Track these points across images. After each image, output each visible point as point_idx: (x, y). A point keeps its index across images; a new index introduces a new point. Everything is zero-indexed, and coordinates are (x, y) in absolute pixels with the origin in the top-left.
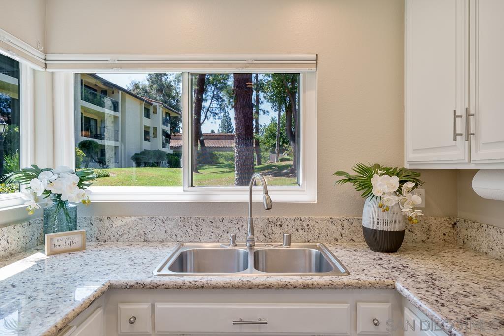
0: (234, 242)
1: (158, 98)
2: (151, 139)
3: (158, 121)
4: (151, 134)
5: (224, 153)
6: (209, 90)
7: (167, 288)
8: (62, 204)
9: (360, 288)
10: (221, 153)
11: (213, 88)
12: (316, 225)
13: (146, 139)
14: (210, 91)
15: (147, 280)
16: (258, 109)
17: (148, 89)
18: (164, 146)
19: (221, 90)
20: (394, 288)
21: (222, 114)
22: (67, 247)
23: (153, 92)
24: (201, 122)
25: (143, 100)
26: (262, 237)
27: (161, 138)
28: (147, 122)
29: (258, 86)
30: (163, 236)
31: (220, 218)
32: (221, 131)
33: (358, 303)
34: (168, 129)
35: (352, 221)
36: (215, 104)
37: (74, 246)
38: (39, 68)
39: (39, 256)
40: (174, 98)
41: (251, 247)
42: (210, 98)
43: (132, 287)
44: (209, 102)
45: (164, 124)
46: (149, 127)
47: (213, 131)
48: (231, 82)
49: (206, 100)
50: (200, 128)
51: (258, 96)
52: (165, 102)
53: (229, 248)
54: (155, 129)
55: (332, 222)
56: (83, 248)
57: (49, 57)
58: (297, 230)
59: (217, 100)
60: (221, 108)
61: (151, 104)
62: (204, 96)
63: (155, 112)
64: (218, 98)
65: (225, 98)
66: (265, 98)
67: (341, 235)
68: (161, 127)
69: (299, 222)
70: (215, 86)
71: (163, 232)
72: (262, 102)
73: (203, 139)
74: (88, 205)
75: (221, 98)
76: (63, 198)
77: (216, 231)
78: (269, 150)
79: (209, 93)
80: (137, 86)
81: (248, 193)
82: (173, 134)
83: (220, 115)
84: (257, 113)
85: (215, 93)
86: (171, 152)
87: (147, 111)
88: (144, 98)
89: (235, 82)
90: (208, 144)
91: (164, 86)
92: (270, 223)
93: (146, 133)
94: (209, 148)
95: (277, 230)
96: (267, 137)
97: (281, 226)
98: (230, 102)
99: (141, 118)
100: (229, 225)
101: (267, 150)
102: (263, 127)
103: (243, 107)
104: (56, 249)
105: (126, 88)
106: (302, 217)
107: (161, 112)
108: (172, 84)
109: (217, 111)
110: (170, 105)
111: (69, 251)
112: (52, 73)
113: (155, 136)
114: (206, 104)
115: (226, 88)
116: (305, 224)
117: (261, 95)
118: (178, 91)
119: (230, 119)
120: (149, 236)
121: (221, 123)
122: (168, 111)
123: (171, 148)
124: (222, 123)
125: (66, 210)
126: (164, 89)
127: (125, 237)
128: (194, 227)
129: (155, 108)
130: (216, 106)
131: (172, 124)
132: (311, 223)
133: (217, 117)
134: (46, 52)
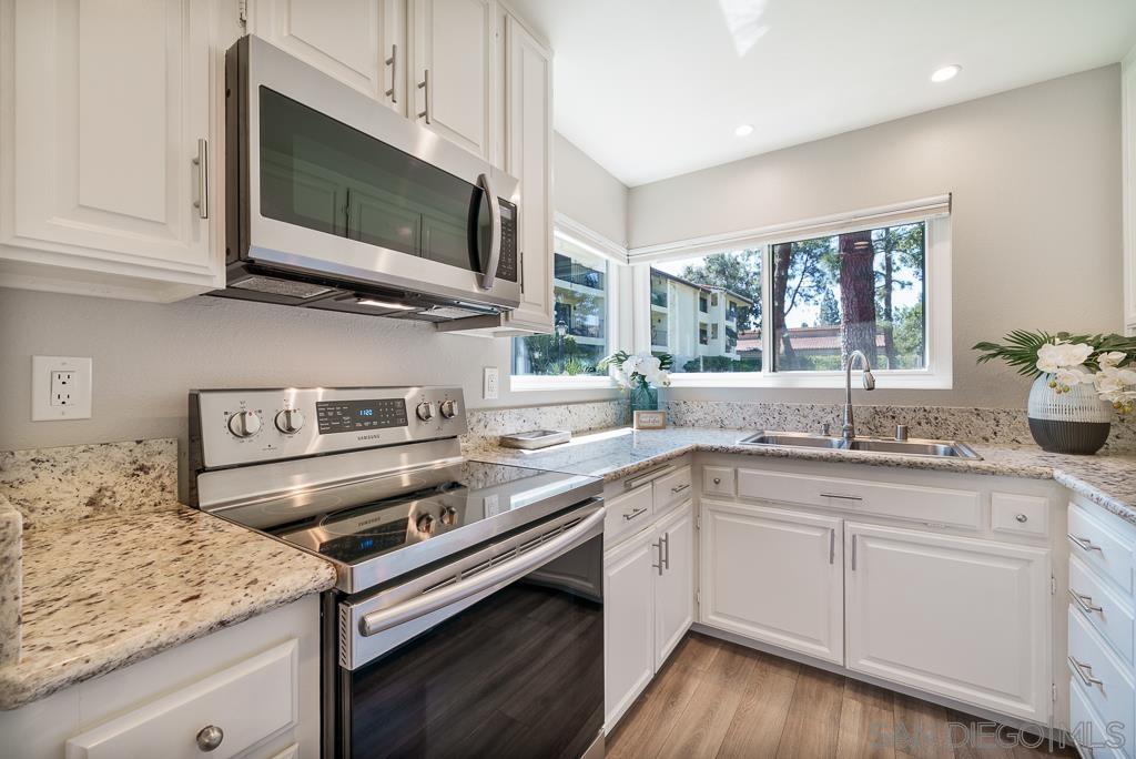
0: (826, 431)
1: (718, 283)
2: (710, 341)
3: (719, 315)
4: (709, 334)
5: (825, 358)
6: (798, 261)
7: (750, 454)
8: (645, 385)
9: (993, 473)
10: (819, 357)
11: (805, 257)
12: (951, 418)
13: (703, 342)
14: (800, 262)
15: (730, 446)
16: (889, 282)
17: (705, 273)
18: (728, 349)
19: (817, 258)
20: (1052, 478)
21: (822, 296)
22: (651, 424)
23: (712, 275)
24: (785, 311)
25: (698, 288)
26: (865, 429)
27: (723, 337)
28: (703, 317)
29: (889, 242)
30: (741, 423)
31: (809, 405)
32: (819, 324)
33: (994, 494)
34: (733, 325)
35: (1015, 414)
36: (808, 281)
37: (656, 424)
38: (624, 264)
39: (626, 431)
40: (741, 279)
41: (849, 438)
42: (800, 273)
43: (717, 450)
44: (798, 279)
45: (727, 318)
46: (706, 325)
47: (804, 325)
48: (835, 244)
49: (794, 277)
50: (783, 320)
51: (888, 260)
52: (729, 287)
53: (822, 437)
54: (715, 327)
55: (978, 415)
56: (663, 427)
57: (631, 252)
58: (920, 424)
59: (812, 274)
60: (819, 287)
61: (709, 292)
62: (790, 271)
63: (714, 303)
64: (814, 271)
65: (826, 270)
66: (903, 260)
67: (995, 433)
68: (723, 323)
69: (922, 413)
70: (809, 253)
71: (741, 419)
72: (898, 269)
73: (788, 337)
74: (668, 390)
75: (818, 271)
76: (646, 380)
77: (802, 419)
78: (915, 351)
79: (797, 266)
80: (689, 271)
81: (845, 378)
82: (740, 332)
83: (817, 298)
84: (888, 286)
85: (808, 265)
86: (738, 358)
87: (703, 301)
88: (699, 285)
89: (840, 243)
90: (796, 344)
91: (727, 265)
92: (877, 413)
93: (703, 332)
94: (799, 350)
95: (888, 423)
96: (909, 328)
97: (893, 417)
98: (834, 275)
99: (696, 314)
100: (821, 414)
101: (909, 350)
102: (901, 311)
103: (856, 279)
104: (642, 425)
105: (675, 275)
106: (927, 407)
107: (723, 303)
108: (739, 260)
109: (812, 293)
110: (737, 290)
111: (654, 428)
112: (633, 267)
113: (715, 337)
114: (792, 284)
115: (827, 253)
116: (931, 416)
117: (896, 256)
118: (748, 269)
119: (836, 303)
120: (726, 422)
121: (819, 312)
122: (733, 300)
123: (739, 352)
124: (822, 310)
125: (648, 390)
126: (727, 269)
127: (701, 422)
128: (776, 415)
129: (715, 298)
130: (810, 284)
131: (739, 317)
132: (942, 416)
133: (812, 301)
134: (628, 249)
